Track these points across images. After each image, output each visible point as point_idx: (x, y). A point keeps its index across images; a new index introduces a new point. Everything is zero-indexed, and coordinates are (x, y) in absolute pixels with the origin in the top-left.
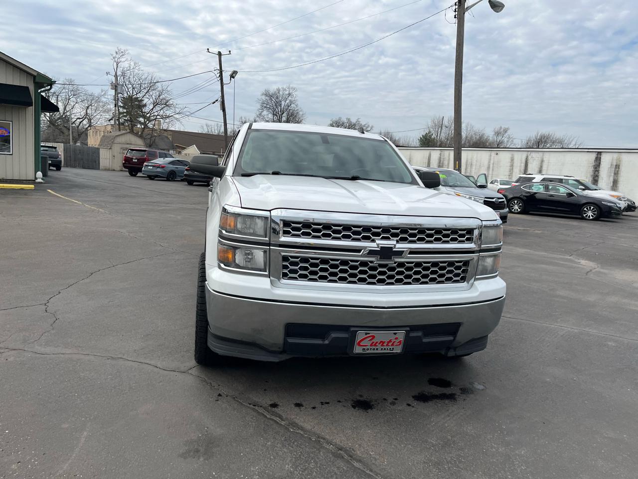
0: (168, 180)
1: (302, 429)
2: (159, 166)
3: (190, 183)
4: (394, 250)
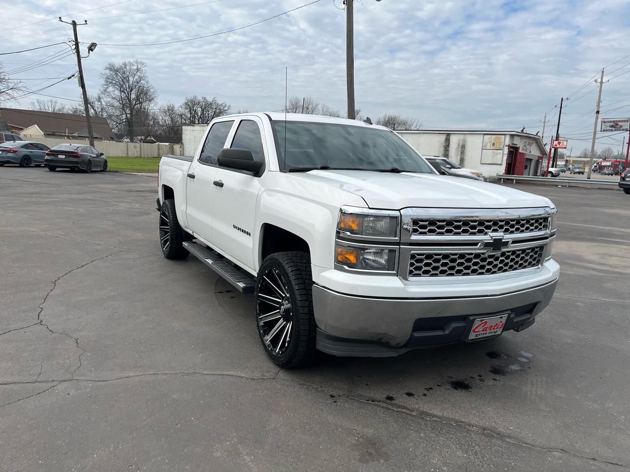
0: (21, 166)
1: (437, 417)
2: (9, 151)
3: (52, 169)
4: (503, 241)
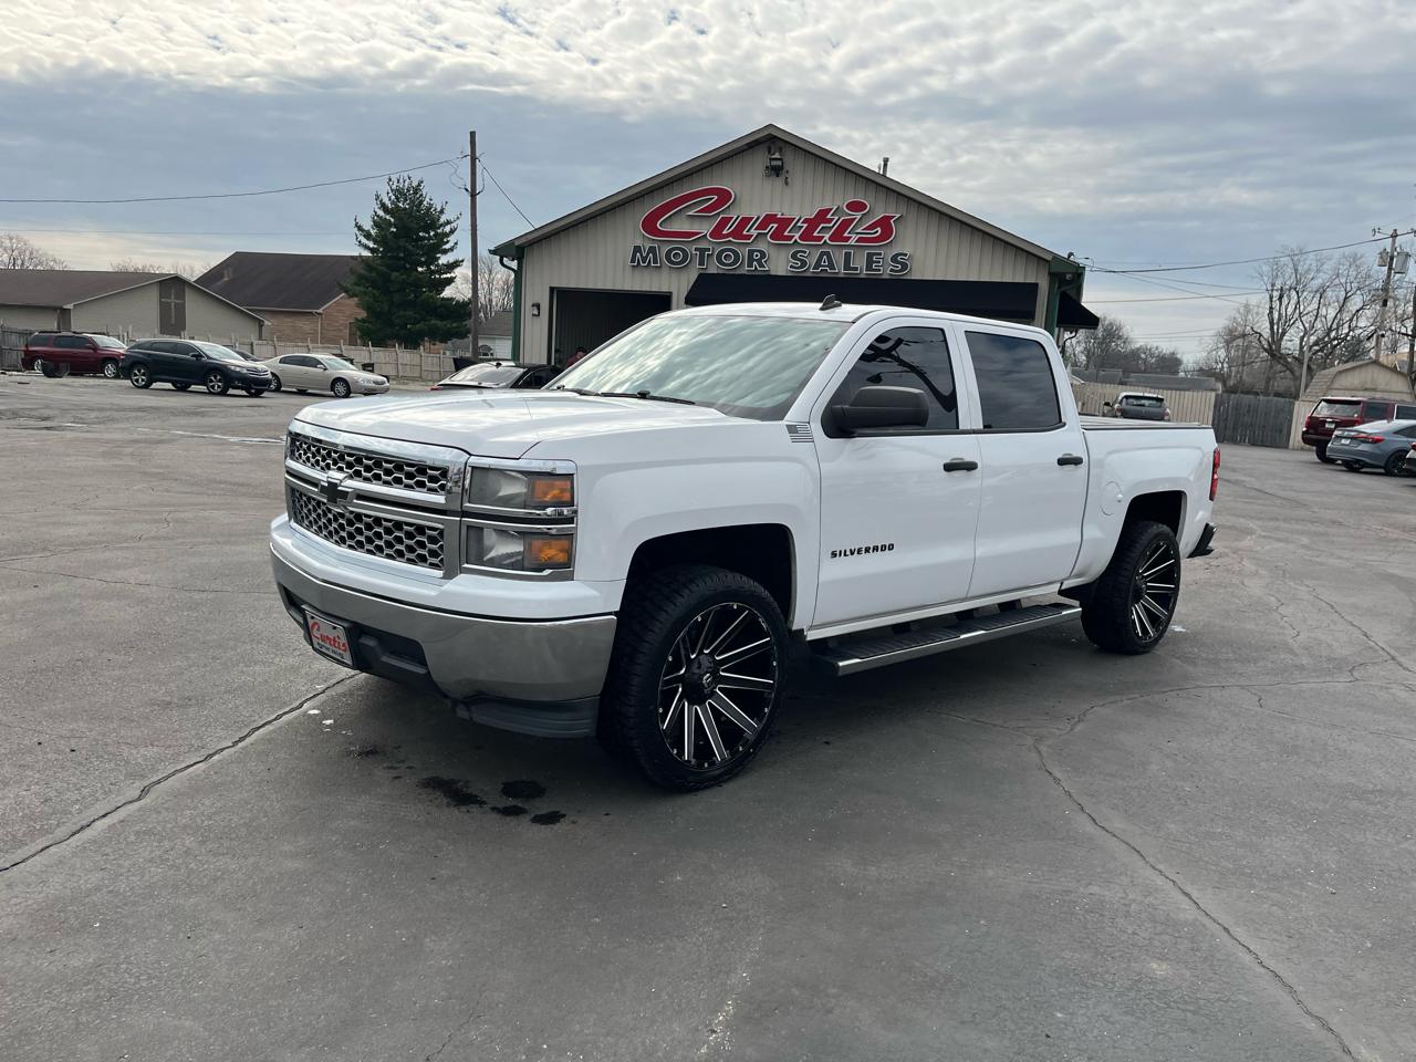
2: (1365, 440)
4: (339, 488)
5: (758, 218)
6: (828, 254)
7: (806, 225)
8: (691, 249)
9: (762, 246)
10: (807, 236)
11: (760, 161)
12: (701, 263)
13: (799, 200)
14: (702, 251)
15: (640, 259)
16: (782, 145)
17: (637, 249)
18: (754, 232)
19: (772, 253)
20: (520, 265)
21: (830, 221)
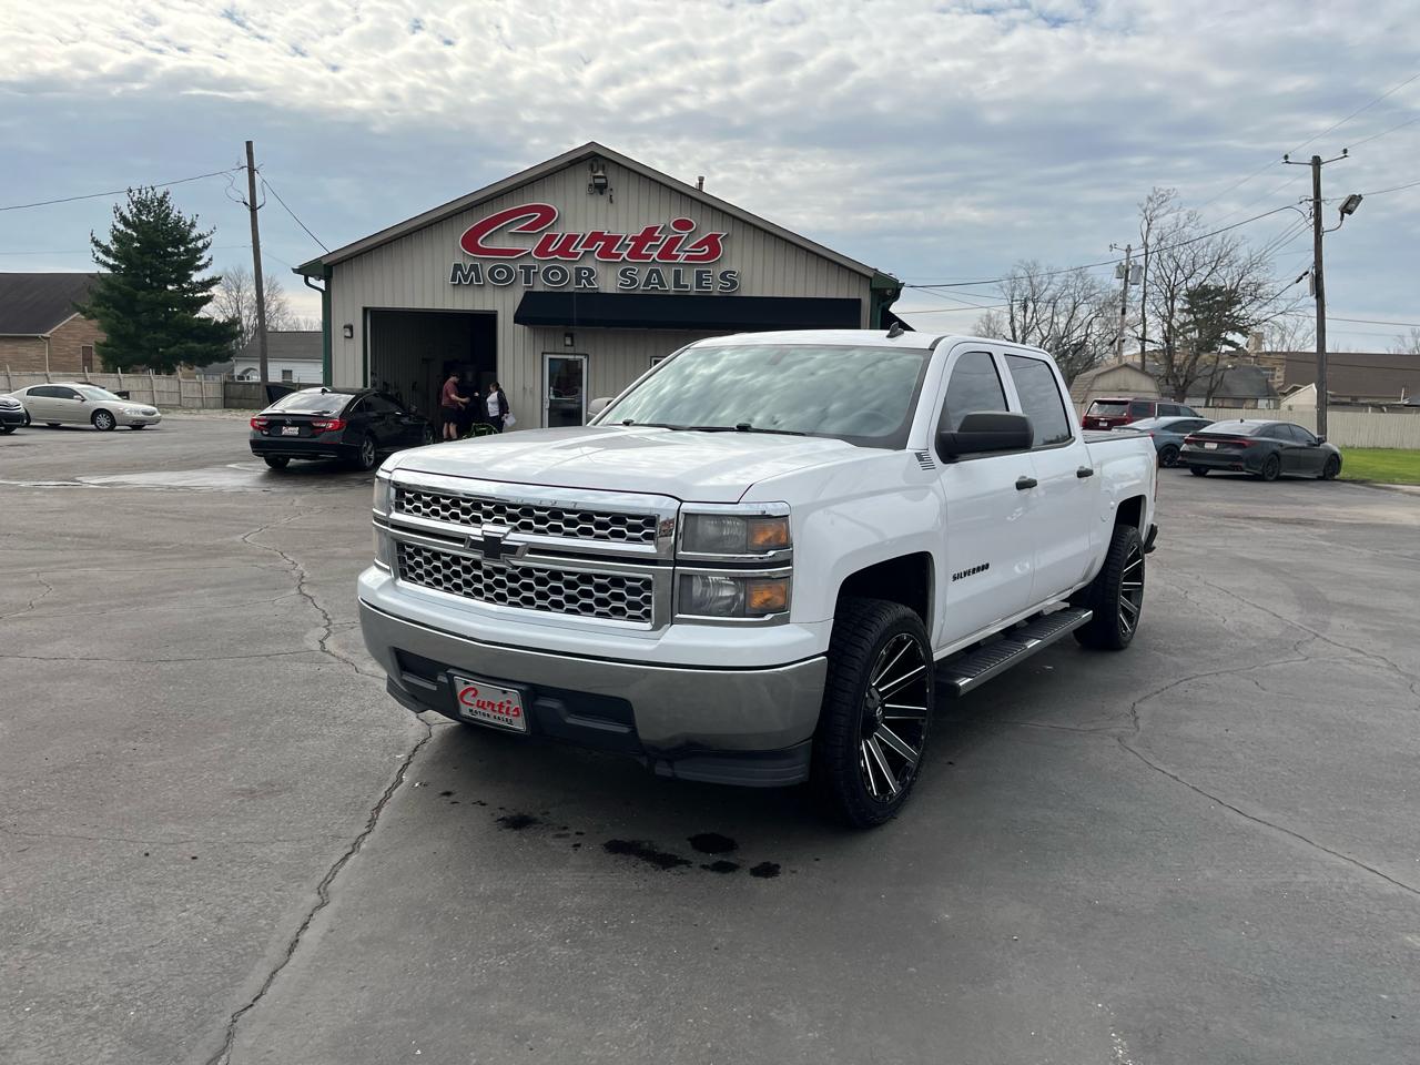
3: (1199, 472)
4: (505, 543)
5: (584, 236)
6: (657, 272)
7: (633, 243)
8: (516, 268)
9: (590, 264)
10: (635, 253)
11: (583, 178)
12: (527, 281)
13: (626, 218)
14: (527, 269)
15: (462, 278)
16: (604, 162)
17: (457, 267)
18: (581, 250)
19: (598, 269)
20: (328, 285)
21: (658, 239)
